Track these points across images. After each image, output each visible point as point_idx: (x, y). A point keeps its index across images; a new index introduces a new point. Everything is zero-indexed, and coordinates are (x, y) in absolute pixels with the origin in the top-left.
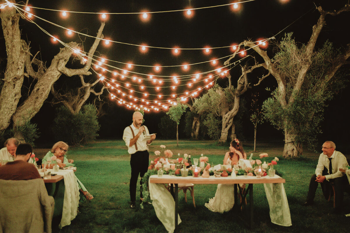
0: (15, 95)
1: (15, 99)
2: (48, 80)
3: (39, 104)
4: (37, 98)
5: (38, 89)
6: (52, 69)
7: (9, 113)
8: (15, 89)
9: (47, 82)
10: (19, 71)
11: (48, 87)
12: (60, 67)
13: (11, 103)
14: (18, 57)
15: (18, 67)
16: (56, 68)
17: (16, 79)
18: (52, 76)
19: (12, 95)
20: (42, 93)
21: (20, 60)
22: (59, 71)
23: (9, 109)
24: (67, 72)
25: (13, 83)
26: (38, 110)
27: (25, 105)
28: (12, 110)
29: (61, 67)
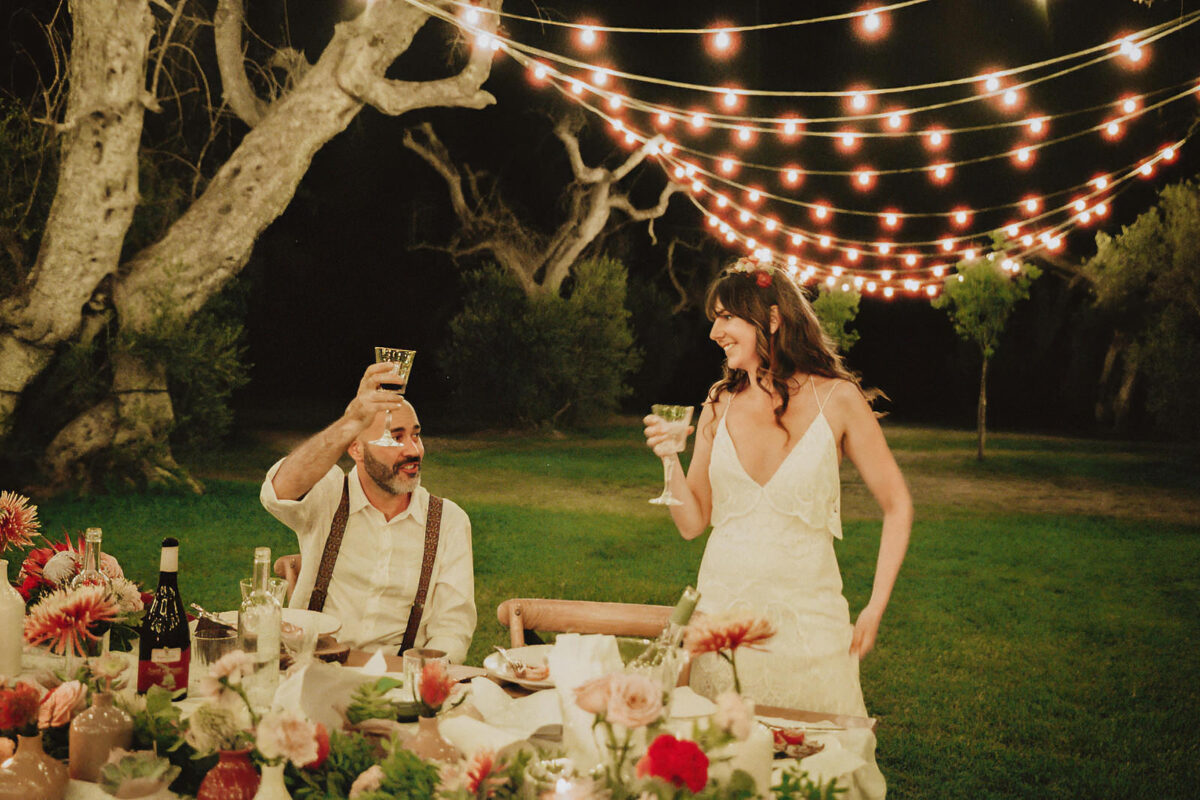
0: (108, 193)
1: (109, 212)
2: (289, 130)
3: (230, 239)
4: (227, 209)
5: (237, 172)
6: (315, 83)
7: (80, 269)
8: (103, 164)
9: (283, 141)
10: (114, 85)
11: (284, 163)
12: (348, 70)
13: (87, 225)
14: (108, 17)
15: (108, 66)
16: (333, 80)
17: (101, 121)
18: (309, 112)
19: (89, 193)
20: (250, 189)
21: (120, 34)
22: (344, 90)
23: (80, 253)
24: (377, 96)
25: (95, 139)
26: (233, 263)
27: (169, 238)
28: (94, 260)
29: (353, 74)
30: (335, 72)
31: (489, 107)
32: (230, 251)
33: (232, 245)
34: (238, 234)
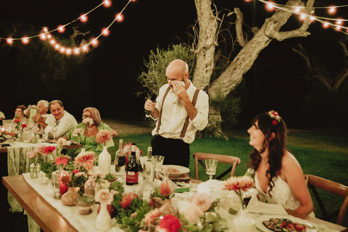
0: (207, 66)
1: (207, 71)
2: (252, 47)
3: (236, 76)
4: (235, 69)
5: (238, 59)
6: (259, 35)
7: (200, 85)
8: (206, 59)
9: (250, 50)
10: (208, 40)
11: (250, 56)
12: (268, 31)
13: (202, 74)
14: (207, 25)
15: (207, 36)
16: (264, 34)
17: (205, 49)
18: (257, 42)
19: (202, 67)
20: (241, 63)
21: (209, 28)
22: (267, 36)
23: (200, 81)
24: (276, 36)
25: (204, 54)
26: (237, 82)
27: (221, 76)
28: (203, 83)
29: (269, 31)
30: (264, 32)
31: (309, 36)
32: (236, 79)
33: (236, 78)
34: (238, 75)
